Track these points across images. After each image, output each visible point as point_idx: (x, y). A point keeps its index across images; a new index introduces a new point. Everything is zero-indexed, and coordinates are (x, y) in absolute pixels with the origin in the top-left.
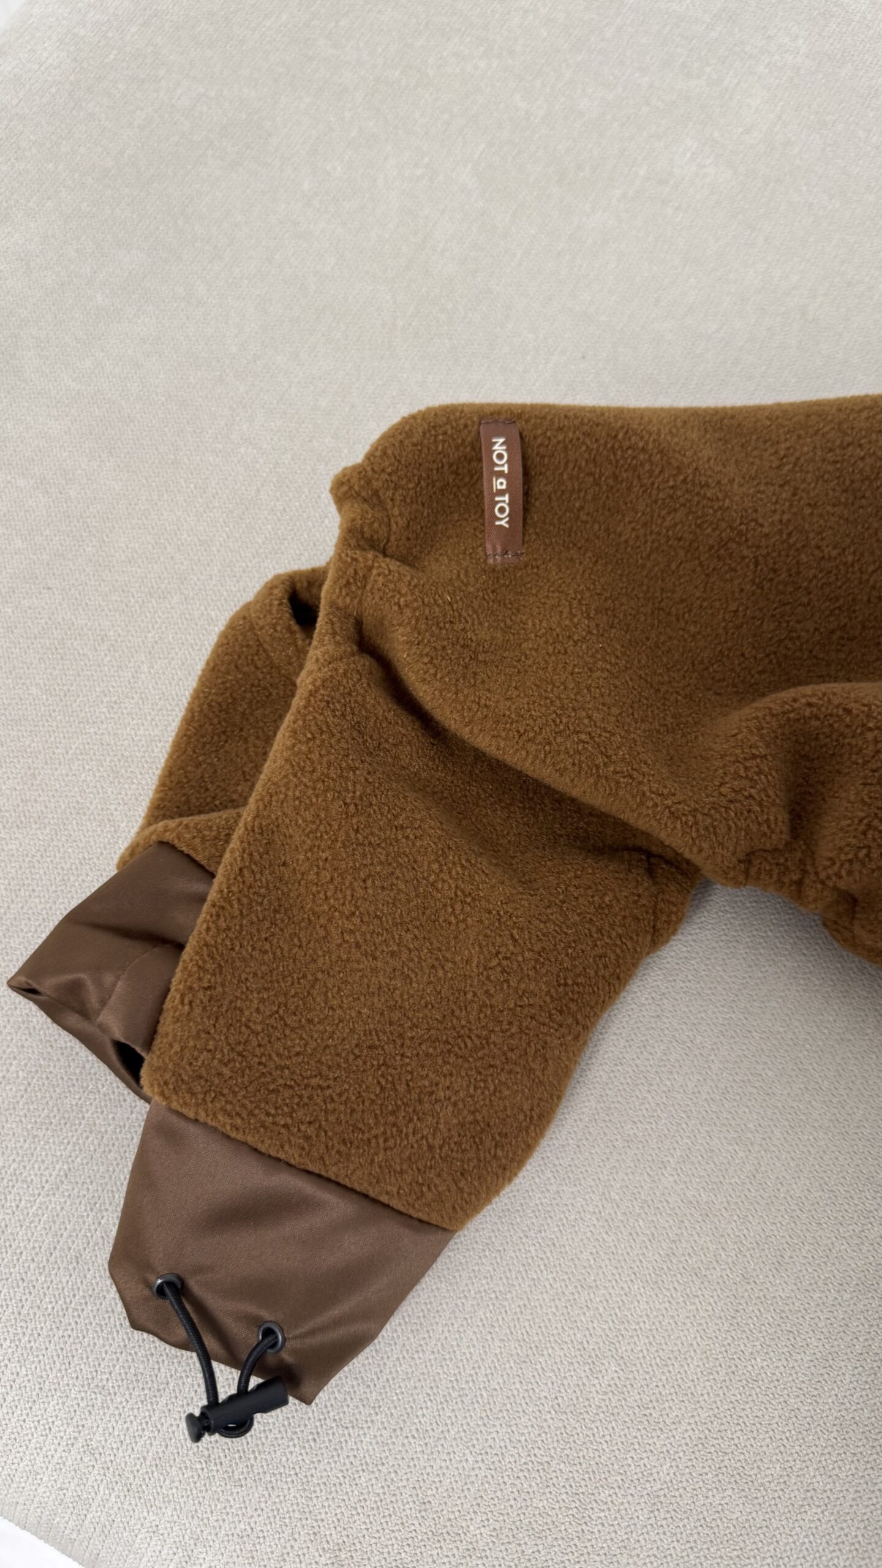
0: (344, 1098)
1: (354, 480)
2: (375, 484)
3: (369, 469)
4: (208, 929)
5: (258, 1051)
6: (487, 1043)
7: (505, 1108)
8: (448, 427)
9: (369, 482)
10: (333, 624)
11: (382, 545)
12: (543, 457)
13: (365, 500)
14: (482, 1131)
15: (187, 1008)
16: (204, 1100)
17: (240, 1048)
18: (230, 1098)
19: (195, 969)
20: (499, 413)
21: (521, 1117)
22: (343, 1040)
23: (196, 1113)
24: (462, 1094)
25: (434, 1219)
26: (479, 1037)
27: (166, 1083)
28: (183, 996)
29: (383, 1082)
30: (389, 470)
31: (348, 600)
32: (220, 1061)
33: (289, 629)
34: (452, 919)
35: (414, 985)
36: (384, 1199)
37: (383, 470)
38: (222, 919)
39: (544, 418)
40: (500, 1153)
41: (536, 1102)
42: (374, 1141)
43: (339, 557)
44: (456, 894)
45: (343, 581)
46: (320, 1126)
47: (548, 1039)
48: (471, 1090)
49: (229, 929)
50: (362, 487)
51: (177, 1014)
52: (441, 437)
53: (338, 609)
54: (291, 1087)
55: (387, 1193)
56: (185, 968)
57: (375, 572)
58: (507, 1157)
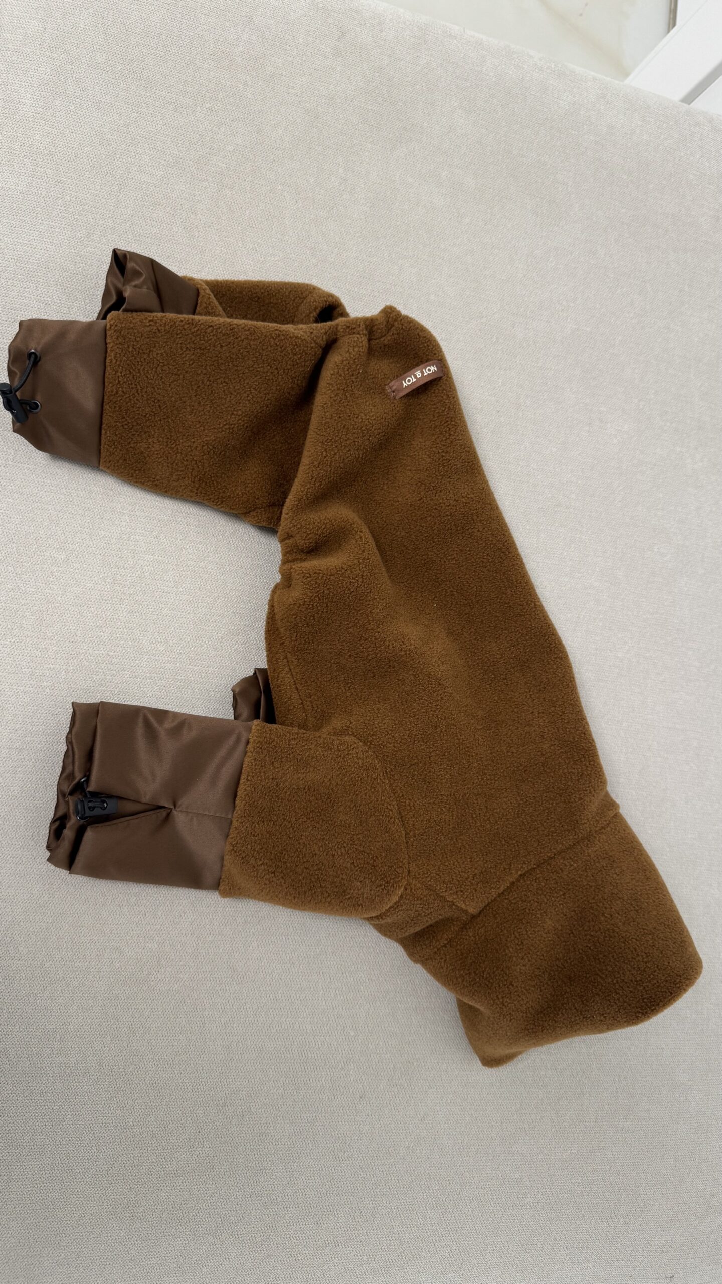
0: (136, 402)
1: (394, 314)
2: (396, 323)
3: (401, 318)
4: (182, 321)
5: (142, 359)
6: (176, 454)
7: (154, 469)
8: (432, 347)
9: (396, 320)
10: (330, 329)
11: (373, 337)
12: (434, 393)
13: (388, 322)
14: (143, 462)
15: (148, 324)
16: (117, 344)
17: (141, 351)
18: (122, 354)
19: (164, 322)
20: (446, 368)
21: (153, 477)
22: (159, 394)
23: (110, 343)
24: (153, 449)
25: (103, 454)
26: (177, 449)
27: (116, 325)
28: (152, 321)
29: (148, 416)
30: (403, 327)
31: (342, 330)
32: (134, 345)
33: (316, 308)
34: (221, 426)
35: (190, 417)
36: (103, 432)
37: (402, 325)
38: (188, 326)
39: (450, 388)
40: (137, 472)
41: (161, 481)
42: (124, 420)
43: (357, 319)
44: (232, 425)
45: (348, 324)
46: (123, 396)
47: (186, 479)
48: (156, 453)
49: (185, 329)
50: (392, 318)
51: (144, 321)
52: (426, 345)
53: (337, 328)
54: (134, 378)
55: (106, 432)
56: (163, 317)
57: (358, 336)
58: (137, 476)
